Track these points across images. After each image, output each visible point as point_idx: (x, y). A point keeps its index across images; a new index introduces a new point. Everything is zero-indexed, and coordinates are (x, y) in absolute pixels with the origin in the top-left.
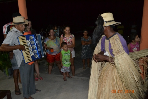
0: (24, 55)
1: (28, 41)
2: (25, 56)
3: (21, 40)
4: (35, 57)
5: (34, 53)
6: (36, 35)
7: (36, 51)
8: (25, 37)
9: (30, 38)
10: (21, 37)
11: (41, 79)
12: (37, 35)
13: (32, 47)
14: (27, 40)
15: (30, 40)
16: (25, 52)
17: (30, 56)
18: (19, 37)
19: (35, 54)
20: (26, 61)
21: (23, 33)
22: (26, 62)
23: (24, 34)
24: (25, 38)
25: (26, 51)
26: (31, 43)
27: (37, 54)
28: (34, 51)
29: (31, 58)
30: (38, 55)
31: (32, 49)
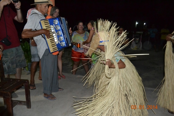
0: (48, 43)
1: (52, 26)
2: (50, 44)
3: (44, 25)
4: (61, 45)
5: (60, 40)
6: (60, 18)
7: (62, 38)
8: (48, 21)
9: (54, 22)
10: (44, 21)
11: (64, 77)
12: (62, 18)
13: (57, 34)
14: (50, 25)
15: (54, 25)
16: (49, 40)
17: (56, 45)
18: (41, 21)
19: (61, 42)
20: (51, 50)
21: (45, 16)
22: (51, 52)
23: (47, 18)
24: (49, 23)
25: (50, 38)
26: (56, 29)
27: (63, 41)
28: (59, 38)
29: (56, 47)
30: (64, 43)
31: (57, 35)
